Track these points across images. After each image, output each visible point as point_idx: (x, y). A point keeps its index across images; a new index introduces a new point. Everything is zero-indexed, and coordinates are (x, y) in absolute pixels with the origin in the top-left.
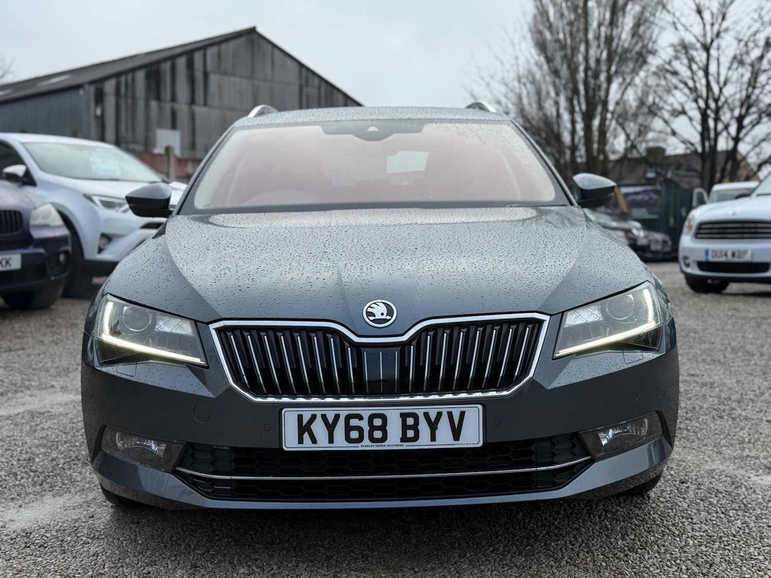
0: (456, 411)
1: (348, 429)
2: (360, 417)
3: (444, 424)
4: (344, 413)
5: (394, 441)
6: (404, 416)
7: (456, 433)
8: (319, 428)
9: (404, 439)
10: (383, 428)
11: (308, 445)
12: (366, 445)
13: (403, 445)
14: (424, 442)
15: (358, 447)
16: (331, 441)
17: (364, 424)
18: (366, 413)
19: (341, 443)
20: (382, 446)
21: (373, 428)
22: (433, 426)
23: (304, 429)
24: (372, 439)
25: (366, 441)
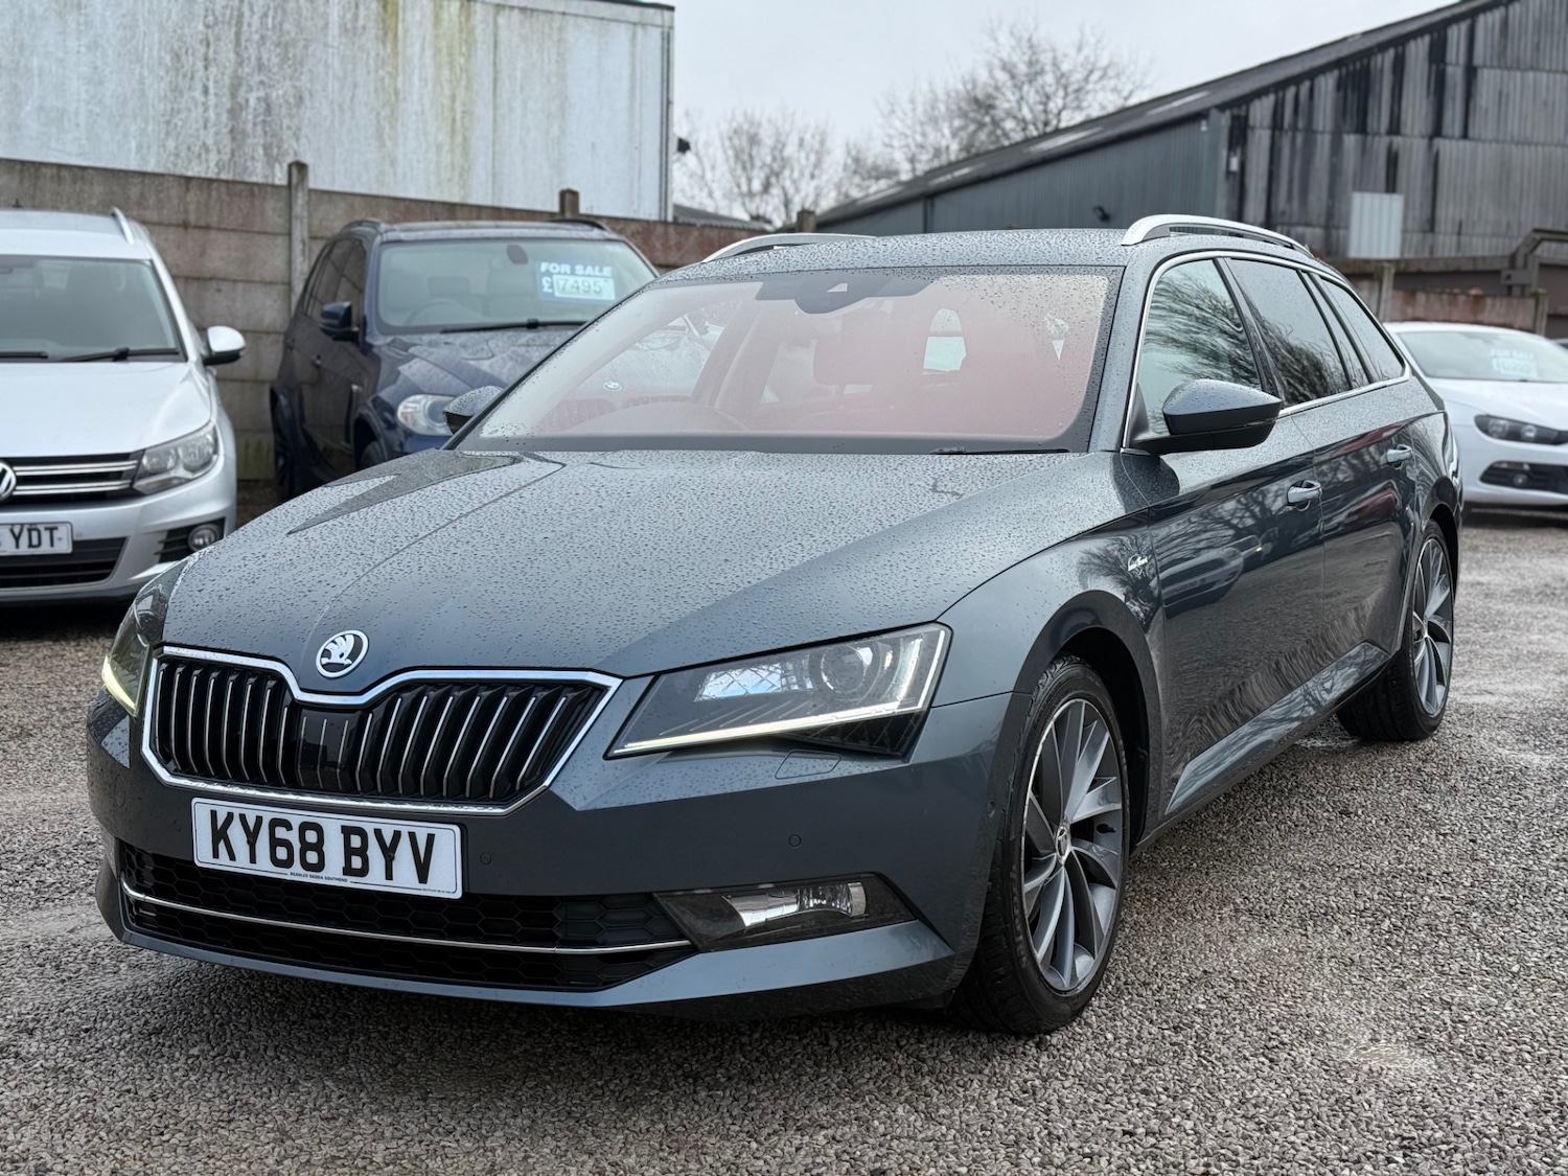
0: (422, 831)
1: (275, 842)
2: (288, 826)
3: (404, 852)
4: (268, 814)
5: (333, 873)
6: (347, 832)
7: (423, 871)
8: (236, 833)
9: (348, 870)
10: (318, 847)
11: (223, 863)
12: (296, 873)
13: (345, 880)
14: (375, 880)
15: (286, 874)
16: (253, 860)
17: (293, 837)
18: (296, 818)
19: (264, 867)
20: (318, 877)
21: (306, 847)
22: (389, 852)
23: (220, 835)
24: (306, 866)
25: (297, 867)
